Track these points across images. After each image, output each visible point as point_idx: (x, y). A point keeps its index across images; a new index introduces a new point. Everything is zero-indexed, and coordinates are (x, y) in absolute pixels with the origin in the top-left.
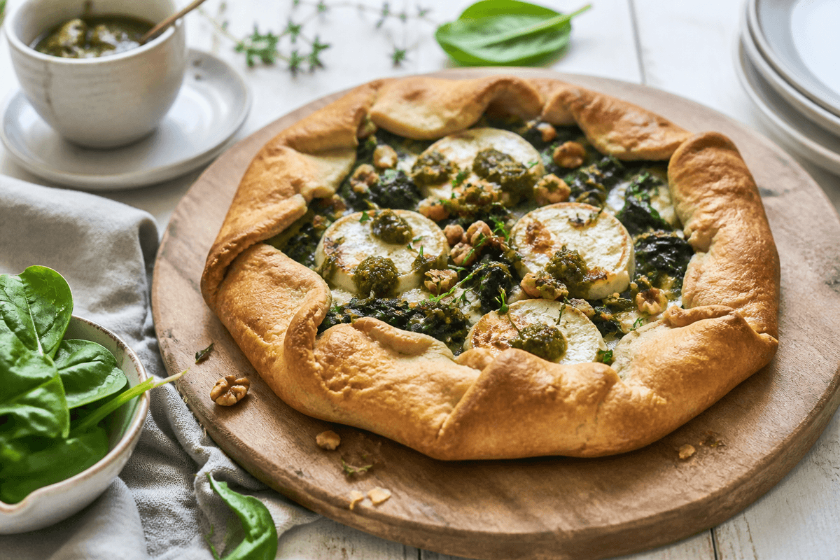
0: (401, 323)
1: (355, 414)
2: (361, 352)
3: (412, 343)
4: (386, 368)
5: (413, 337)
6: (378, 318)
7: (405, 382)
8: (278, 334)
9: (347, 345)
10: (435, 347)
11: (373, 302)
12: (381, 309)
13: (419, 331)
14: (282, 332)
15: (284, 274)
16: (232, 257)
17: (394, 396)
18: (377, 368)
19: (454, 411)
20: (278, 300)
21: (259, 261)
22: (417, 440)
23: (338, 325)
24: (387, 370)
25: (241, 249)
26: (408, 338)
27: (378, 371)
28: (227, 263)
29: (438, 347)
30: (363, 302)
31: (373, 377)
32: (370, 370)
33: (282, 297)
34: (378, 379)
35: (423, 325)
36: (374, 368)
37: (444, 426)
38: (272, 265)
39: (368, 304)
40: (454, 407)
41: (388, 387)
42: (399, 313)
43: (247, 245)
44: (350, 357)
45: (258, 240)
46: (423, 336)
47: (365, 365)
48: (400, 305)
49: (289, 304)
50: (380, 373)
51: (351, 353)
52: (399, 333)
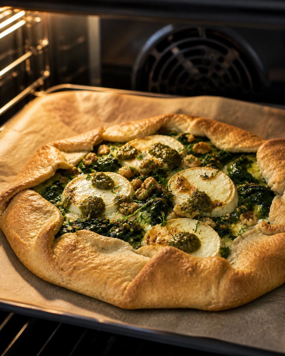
0: (105, 232)
1: (75, 284)
2: (80, 249)
3: (110, 243)
4: (94, 258)
5: (112, 240)
6: (91, 230)
7: (104, 265)
8: (32, 238)
9: (72, 246)
10: (123, 245)
11: (90, 220)
12: (93, 223)
13: (115, 236)
14: (34, 237)
15: (39, 206)
16: (10, 197)
17: (98, 273)
18: (89, 258)
19: (134, 281)
20: (34, 220)
21: (26, 198)
22: (111, 297)
23: (67, 234)
24: (94, 259)
25: (14, 194)
26: (108, 241)
27: (89, 259)
28: (7, 200)
29: (125, 245)
30: (84, 220)
31: (87, 263)
32: (85, 259)
33: (36, 218)
34: (89, 263)
35: (117, 232)
36: (87, 257)
37: (127, 288)
38: (32, 201)
39: (86, 221)
40: (134, 278)
41: (95, 268)
42: (104, 226)
43: (18, 190)
44: (74, 252)
45: (24, 188)
46: (116, 239)
47: (82, 256)
48: (104, 221)
49: (40, 221)
50: (90, 260)
51: (74, 250)
52: (103, 238)
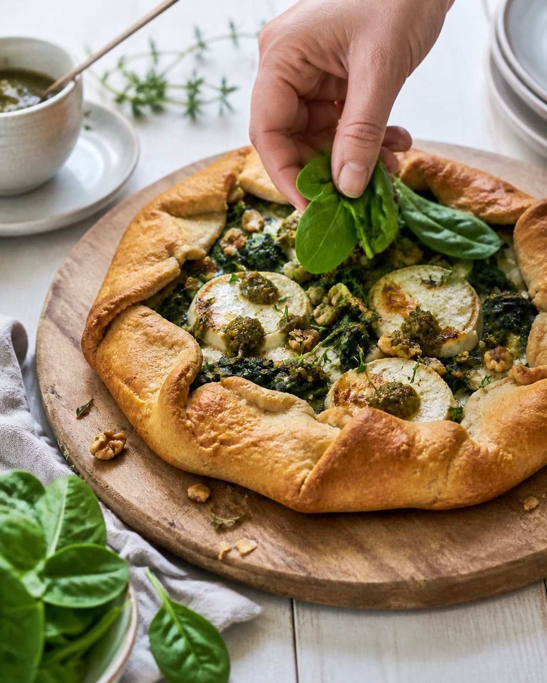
0: (266, 382)
1: (223, 469)
2: (229, 411)
3: (276, 402)
4: (252, 426)
5: (279, 396)
6: (245, 377)
7: (270, 439)
8: (152, 392)
9: (216, 404)
10: (298, 405)
11: (241, 361)
12: (247, 367)
13: (284, 390)
14: (156, 390)
15: (159, 334)
16: (111, 318)
17: (260, 453)
18: (244, 426)
19: (315, 467)
20: (153, 359)
21: (136, 321)
22: (281, 494)
23: (208, 384)
24: (253, 428)
25: (118, 311)
26: (273, 397)
27: (245, 429)
28: (106, 323)
29: (301, 405)
30: (232, 361)
31: (241, 434)
32: (238, 428)
33: (156, 357)
34: (245, 436)
35: (287, 383)
36: (241, 425)
37: (306, 481)
38: (148, 325)
39: (237, 363)
40: (316, 463)
41: (254, 444)
42: (265, 372)
43: (124, 306)
44: (220, 415)
45: (134, 301)
46: (287, 394)
47: (232, 424)
48: (265, 364)
49: (163, 363)
50: (247, 430)
51: (220, 412)
52: (264, 392)
